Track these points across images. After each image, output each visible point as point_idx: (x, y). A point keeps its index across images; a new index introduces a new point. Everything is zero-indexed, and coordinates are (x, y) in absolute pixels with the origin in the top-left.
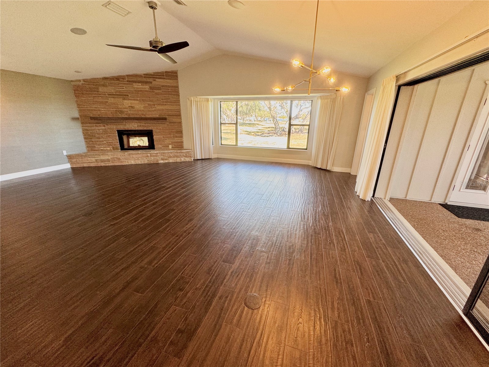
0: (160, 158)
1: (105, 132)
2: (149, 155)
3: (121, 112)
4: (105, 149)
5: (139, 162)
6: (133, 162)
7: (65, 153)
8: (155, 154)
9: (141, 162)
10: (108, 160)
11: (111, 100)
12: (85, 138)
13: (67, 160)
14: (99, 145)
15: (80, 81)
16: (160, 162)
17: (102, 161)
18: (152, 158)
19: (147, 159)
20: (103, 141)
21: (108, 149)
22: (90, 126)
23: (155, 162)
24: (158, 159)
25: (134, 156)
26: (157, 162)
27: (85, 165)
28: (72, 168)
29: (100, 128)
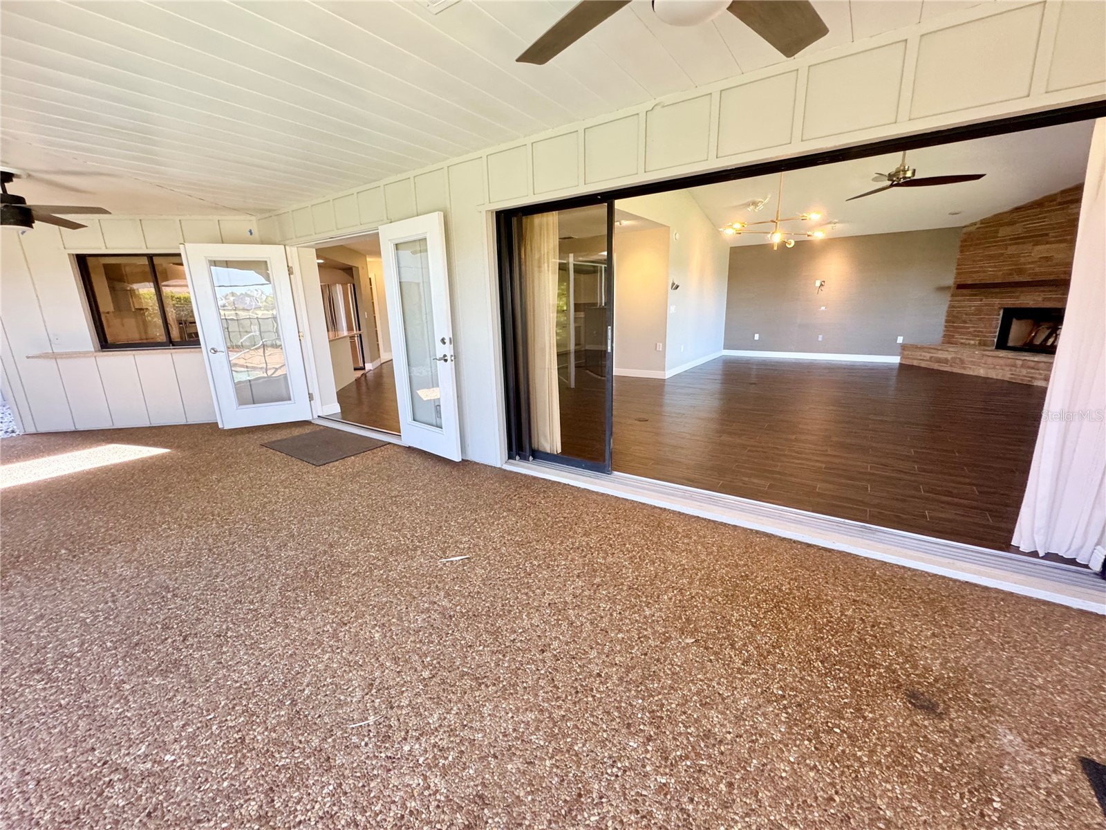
0: (1040, 374)
1: (979, 311)
2: (1019, 363)
3: (1020, 271)
4: (968, 342)
5: (993, 375)
6: (982, 372)
7: (900, 340)
8: (1033, 364)
9: (997, 376)
10: (946, 361)
11: (1012, 250)
12: (947, 321)
13: (899, 350)
14: (962, 334)
15: (975, 224)
16: (1035, 384)
17: (939, 361)
18: (1024, 372)
19: (1011, 370)
20: (968, 328)
21: (972, 342)
22: (961, 301)
23: (1026, 381)
24: (1037, 376)
25: (990, 360)
26: (1030, 381)
27: (915, 363)
28: (900, 364)
29: (972, 303)
